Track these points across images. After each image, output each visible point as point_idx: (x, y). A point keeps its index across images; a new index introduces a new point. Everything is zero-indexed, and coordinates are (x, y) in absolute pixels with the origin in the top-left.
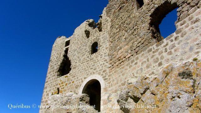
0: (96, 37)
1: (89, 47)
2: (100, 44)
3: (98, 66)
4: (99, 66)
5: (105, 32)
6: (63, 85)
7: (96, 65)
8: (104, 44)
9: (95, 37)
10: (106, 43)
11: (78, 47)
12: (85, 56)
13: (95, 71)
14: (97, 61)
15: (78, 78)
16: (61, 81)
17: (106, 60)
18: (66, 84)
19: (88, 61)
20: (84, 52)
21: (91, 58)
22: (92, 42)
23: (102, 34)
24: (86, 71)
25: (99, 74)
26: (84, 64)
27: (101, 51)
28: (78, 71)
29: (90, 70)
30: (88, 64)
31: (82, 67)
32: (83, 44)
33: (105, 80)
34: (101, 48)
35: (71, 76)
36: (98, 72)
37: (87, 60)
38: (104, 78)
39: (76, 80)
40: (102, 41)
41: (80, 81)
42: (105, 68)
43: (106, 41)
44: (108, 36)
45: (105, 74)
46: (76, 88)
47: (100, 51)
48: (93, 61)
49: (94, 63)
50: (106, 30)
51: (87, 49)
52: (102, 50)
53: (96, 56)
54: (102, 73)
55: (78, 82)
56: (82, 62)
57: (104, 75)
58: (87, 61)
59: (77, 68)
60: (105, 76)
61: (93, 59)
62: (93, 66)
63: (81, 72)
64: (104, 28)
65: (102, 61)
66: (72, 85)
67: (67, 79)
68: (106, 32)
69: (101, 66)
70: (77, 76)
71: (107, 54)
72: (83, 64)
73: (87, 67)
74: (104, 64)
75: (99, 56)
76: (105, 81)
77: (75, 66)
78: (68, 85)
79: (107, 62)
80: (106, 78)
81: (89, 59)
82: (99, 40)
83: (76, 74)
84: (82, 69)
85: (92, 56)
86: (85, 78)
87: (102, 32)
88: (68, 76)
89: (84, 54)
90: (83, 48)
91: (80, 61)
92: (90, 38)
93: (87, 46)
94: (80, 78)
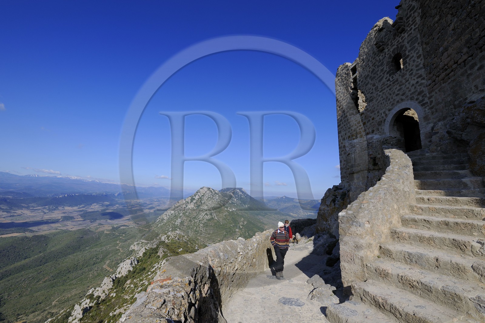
0: (397, 45)
1: (387, 66)
2: (405, 53)
3: (408, 88)
4: (410, 87)
5: (412, 30)
6: (360, 124)
7: (404, 89)
8: (413, 52)
9: (395, 47)
10: (417, 49)
11: (369, 71)
12: (384, 80)
13: (403, 97)
14: (404, 81)
15: (378, 112)
16: (356, 121)
17: (420, 76)
19: (390, 85)
20: (381, 75)
21: (394, 80)
22: (390, 56)
23: (407, 36)
24: (389, 100)
25: (412, 99)
26: (385, 91)
29: (395, 98)
30: (390, 90)
31: (382, 97)
32: (377, 64)
34: (408, 59)
35: (368, 112)
36: (410, 97)
37: (387, 84)
39: (377, 115)
40: (409, 48)
41: (383, 115)
42: (421, 88)
43: (416, 45)
44: (419, 36)
45: (423, 96)
46: (380, 125)
48: (398, 84)
49: (400, 86)
50: (413, 26)
51: (385, 69)
52: (411, 63)
53: (401, 74)
54: (416, 97)
55: (379, 117)
57: (421, 98)
58: (388, 87)
59: (374, 100)
60: (423, 100)
61: (397, 80)
62: (399, 90)
63: (381, 104)
64: (409, 24)
65: (414, 80)
66: (373, 122)
67: (364, 117)
68: (414, 30)
69: (413, 87)
70: (376, 110)
71: (421, 66)
72: (383, 92)
73: (390, 95)
74: (417, 82)
75: (406, 73)
76: (424, 107)
77: (371, 98)
78: (368, 124)
79: (423, 79)
80: (424, 102)
81: (391, 83)
82: (404, 49)
83: (375, 108)
84: (382, 99)
85: (394, 76)
86: (389, 110)
87: (406, 33)
88: (365, 113)
89: (381, 77)
90: (377, 69)
91: (378, 89)
92: (386, 50)
93: (385, 64)
94: (381, 112)
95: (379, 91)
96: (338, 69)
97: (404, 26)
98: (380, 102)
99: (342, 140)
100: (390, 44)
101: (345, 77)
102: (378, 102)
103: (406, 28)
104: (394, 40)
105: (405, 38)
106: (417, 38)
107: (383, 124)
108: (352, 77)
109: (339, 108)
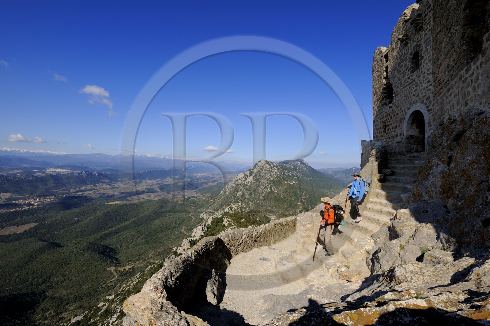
0: (417, 43)
1: (409, 62)
2: (421, 54)
3: (421, 91)
6: (388, 117)
7: (418, 90)
8: (426, 54)
9: (415, 44)
10: (429, 52)
11: (397, 63)
12: (406, 77)
13: (418, 99)
14: (419, 83)
15: (401, 109)
16: (386, 113)
17: (429, 82)
18: (391, 117)
19: (410, 83)
20: (404, 71)
21: (412, 79)
22: (412, 52)
23: (424, 35)
24: (408, 99)
25: (422, 102)
26: (406, 88)
27: (423, 66)
28: (400, 100)
29: (412, 97)
30: (410, 88)
31: (404, 94)
32: (402, 57)
33: (429, 111)
34: (423, 61)
35: (394, 106)
36: (421, 100)
37: (408, 82)
38: (428, 109)
39: (400, 111)
40: (424, 49)
41: (404, 113)
42: (429, 94)
43: (429, 47)
44: (431, 39)
45: (429, 102)
46: (401, 122)
47: (422, 66)
48: (415, 83)
49: (416, 86)
50: (428, 26)
51: (407, 65)
52: (425, 65)
53: (418, 75)
54: (425, 102)
55: (401, 114)
56: (403, 86)
57: (428, 104)
58: (408, 85)
59: (399, 95)
60: (429, 106)
61: (414, 80)
62: (416, 90)
63: (403, 101)
64: (426, 23)
65: (425, 83)
66: (397, 118)
67: (391, 110)
68: (429, 30)
69: (424, 91)
70: (400, 106)
71: (431, 71)
73: (410, 93)
74: (427, 87)
75: (421, 75)
76: (429, 113)
77: (397, 93)
78: (393, 119)
79: (431, 85)
80: (430, 108)
81: (411, 81)
82: (421, 48)
83: (398, 104)
84: (404, 95)
85: (413, 75)
86: (408, 109)
87: (423, 32)
88: (392, 107)
89: (404, 73)
90: (402, 63)
91: (402, 85)
92: (409, 45)
93: (407, 60)
94: (403, 109)
95: (403, 87)
96: (375, 52)
97: (423, 24)
98: (403, 99)
99: (375, 130)
100: (412, 39)
101: (380, 63)
102: (401, 98)
103: (424, 26)
104: (415, 36)
105: (423, 37)
106: (430, 40)
107: (403, 121)
108: (385, 65)
109: (375, 95)
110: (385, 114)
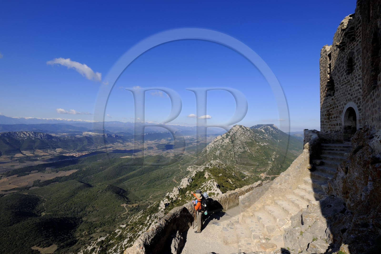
0: (351, 50)
1: (346, 65)
2: (354, 61)
4: (355, 91)
5: (359, 42)
6: (331, 107)
7: (352, 91)
8: (358, 61)
9: (350, 51)
10: (360, 60)
11: (337, 63)
12: (344, 77)
13: (352, 98)
14: (352, 84)
16: (329, 103)
17: (359, 85)
18: (333, 108)
20: (342, 72)
21: (348, 80)
22: (347, 57)
23: (356, 44)
24: (345, 96)
25: (355, 101)
26: (343, 86)
27: (356, 71)
28: (339, 95)
29: (348, 95)
30: (346, 87)
32: (341, 59)
33: (360, 110)
34: (355, 66)
36: (354, 99)
37: (345, 81)
38: (359, 108)
39: (339, 104)
40: (356, 57)
41: (342, 106)
42: (359, 96)
43: (359, 56)
44: (361, 49)
45: (360, 103)
46: (340, 114)
47: (354, 71)
48: (350, 84)
49: (351, 87)
51: (344, 67)
52: (357, 70)
53: (352, 77)
54: (357, 101)
55: (340, 107)
58: (345, 84)
59: (339, 91)
60: (359, 106)
61: (349, 82)
62: (350, 90)
64: (357, 35)
65: (357, 86)
66: (337, 110)
67: (333, 102)
70: (339, 100)
71: (361, 77)
73: (346, 91)
74: (358, 90)
75: (354, 78)
76: (359, 112)
77: (337, 88)
78: (335, 109)
79: (361, 88)
81: (347, 82)
82: (354, 56)
83: (338, 98)
84: (342, 92)
85: (348, 77)
86: (345, 104)
87: (355, 43)
88: (334, 99)
89: (342, 73)
90: (341, 65)
91: (341, 83)
92: (346, 51)
93: (344, 63)
94: (341, 103)
95: (341, 85)
96: (321, 50)
97: (355, 35)
98: (341, 95)
99: (322, 116)
100: (348, 46)
101: (325, 60)
102: (340, 93)
103: (356, 38)
104: (350, 44)
105: (355, 47)
106: (360, 51)
107: (341, 113)
108: (329, 62)
109: (322, 86)
110: (329, 105)
